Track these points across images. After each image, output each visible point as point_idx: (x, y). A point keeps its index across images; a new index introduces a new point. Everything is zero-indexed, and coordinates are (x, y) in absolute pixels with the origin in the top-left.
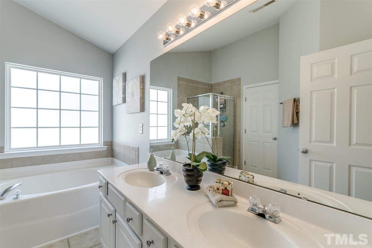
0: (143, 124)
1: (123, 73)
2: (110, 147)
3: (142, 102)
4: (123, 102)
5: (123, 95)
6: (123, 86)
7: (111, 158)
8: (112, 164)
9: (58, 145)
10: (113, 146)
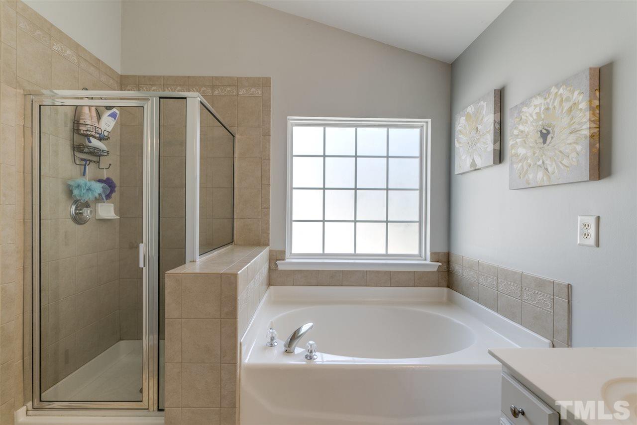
0: (598, 218)
1: (495, 90)
2: (445, 266)
3: (596, 151)
4: (495, 163)
5: (494, 143)
6: (495, 122)
7: (446, 289)
8: (450, 302)
9: (351, 253)
10: (451, 263)
